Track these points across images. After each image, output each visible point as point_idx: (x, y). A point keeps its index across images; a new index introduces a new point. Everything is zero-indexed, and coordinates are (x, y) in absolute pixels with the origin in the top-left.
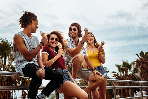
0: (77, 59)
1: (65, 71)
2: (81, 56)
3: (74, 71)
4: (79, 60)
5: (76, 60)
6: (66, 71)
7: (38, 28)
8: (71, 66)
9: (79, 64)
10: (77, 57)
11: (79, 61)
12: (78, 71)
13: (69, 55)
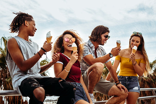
0: (94, 70)
1: (79, 85)
2: (101, 66)
3: (90, 85)
4: (97, 71)
5: (94, 72)
6: (81, 86)
7: (36, 30)
8: (87, 78)
9: (97, 76)
10: (95, 67)
11: (97, 73)
12: (95, 85)
13: (84, 64)
